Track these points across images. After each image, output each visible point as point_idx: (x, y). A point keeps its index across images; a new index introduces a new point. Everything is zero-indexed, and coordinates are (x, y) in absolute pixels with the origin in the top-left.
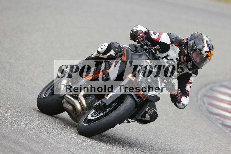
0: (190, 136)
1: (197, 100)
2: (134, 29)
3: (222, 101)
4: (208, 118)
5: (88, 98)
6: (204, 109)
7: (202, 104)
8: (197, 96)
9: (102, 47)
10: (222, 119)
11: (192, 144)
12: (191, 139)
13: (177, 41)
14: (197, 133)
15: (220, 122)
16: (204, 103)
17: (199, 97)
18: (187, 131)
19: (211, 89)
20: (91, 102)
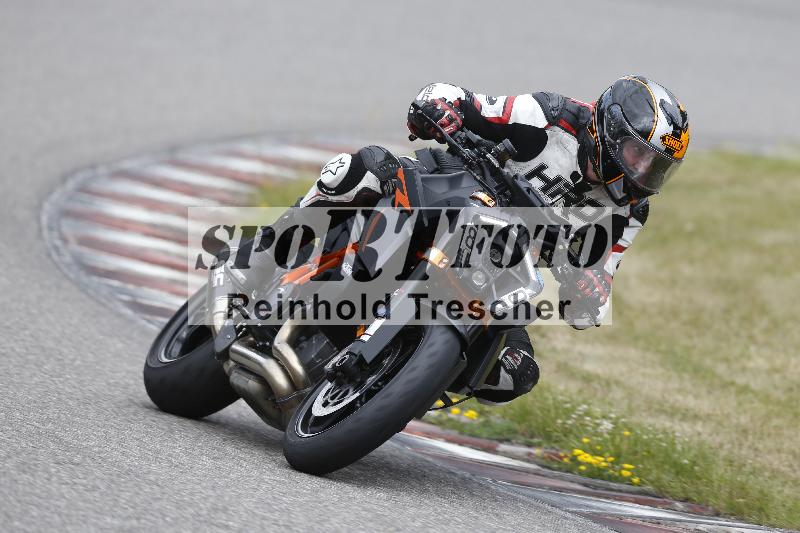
0: (30, 357)
1: (40, 230)
2: (419, 98)
3: (124, 225)
4: (83, 289)
5: (304, 345)
6: (68, 259)
7: (58, 243)
8: (38, 220)
9: (333, 168)
10: (131, 287)
11: (36, 384)
12: (34, 367)
13: (565, 115)
14: (50, 344)
15: (125, 298)
16: (65, 241)
17: (44, 219)
18: (16, 341)
19: (83, 189)
20: (317, 357)
